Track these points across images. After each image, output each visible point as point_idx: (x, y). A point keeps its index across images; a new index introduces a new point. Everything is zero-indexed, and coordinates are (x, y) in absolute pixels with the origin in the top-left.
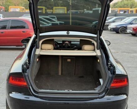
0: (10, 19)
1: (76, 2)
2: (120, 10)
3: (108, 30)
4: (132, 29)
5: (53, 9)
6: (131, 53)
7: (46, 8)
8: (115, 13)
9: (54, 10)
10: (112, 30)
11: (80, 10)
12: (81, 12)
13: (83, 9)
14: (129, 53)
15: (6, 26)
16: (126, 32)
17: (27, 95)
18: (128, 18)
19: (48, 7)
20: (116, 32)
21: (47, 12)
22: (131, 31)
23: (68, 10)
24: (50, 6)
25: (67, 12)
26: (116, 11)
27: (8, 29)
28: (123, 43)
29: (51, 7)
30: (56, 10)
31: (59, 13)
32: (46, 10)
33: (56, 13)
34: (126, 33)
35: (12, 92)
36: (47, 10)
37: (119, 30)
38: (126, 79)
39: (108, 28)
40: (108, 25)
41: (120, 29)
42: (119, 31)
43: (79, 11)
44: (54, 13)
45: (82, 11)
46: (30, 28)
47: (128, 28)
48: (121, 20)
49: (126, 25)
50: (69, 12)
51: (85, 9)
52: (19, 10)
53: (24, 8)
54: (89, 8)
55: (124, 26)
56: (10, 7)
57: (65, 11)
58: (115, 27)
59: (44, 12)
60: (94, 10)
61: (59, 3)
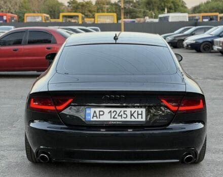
0: (27, 30)
1: (131, 6)
2: (203, 16)
3: (183, 47)
4: (221, 45)
5: (94, 18)
6: (218, 79)
7: (84, 16)
8: (195, 21)
9: (96, 18)
10: (190, 46)
11: (138, 19)
12: (140, 21)
13: (144, 17)
14: (215, 79)
15: (22, 40)
16: (213, 49)
17: (56, 124)
18: (215, 28)
19: (86, 14)
20: (196, 50)
21: (85, 21)
22: (221, 48)
23: (118, 19)
24: (89, 14)
25: (117, 22)
26: (197, 18)
27: (25, 44)
28: (207, 66)
29: (91, 15)
30: (100, 18)
31: (105, 22)
32: (83, 18)
33: (99, 22)
34: (212, 51)
35: (35, 121)
36: (85, 19)
37: (200, 46)
38: (201, 101)
39: (183, 45)
40: (183, 40)
41: (202, 46)
42: (201, 49)
43: (136, 20)
44: (96, 22)
45: (142, 20)
46: (58, 43)
47: (215, 44)
48: (205, 32)
49: (212, 39)
50: (120, 22)
51: (146, 17)
52: (41, 19)
53: (48, 16)
54: (154, 15)
55: (209, 40)
56: (26, 15)
57: (114, 20)
58: (194, 42)
59: (80, 22)
60: (160, 18)
61: (105, 8)
